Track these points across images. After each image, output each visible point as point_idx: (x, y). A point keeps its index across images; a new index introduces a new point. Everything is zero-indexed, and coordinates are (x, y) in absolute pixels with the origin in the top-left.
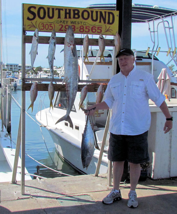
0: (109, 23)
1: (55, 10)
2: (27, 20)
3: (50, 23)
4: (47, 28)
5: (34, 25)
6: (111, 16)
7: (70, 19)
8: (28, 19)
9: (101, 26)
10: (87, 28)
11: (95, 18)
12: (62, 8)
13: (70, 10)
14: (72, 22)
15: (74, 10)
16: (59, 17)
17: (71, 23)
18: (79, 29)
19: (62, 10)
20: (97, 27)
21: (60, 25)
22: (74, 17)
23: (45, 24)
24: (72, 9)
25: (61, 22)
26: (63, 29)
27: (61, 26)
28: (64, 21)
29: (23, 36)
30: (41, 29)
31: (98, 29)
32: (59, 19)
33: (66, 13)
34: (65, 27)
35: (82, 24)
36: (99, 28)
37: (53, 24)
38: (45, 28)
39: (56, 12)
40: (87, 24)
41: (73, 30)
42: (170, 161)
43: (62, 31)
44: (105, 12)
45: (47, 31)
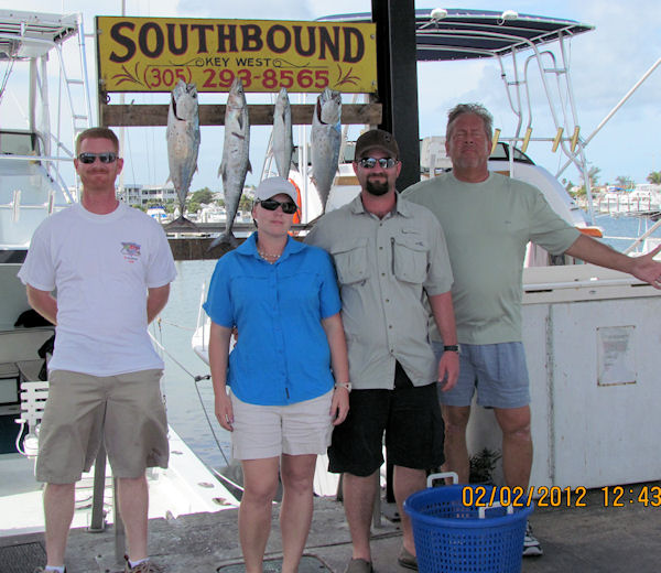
0: (348, 59)
1: (189, 28)
2: (112, 63)
3: (178, 68)
4: (168, 81)
5: (129, 76)
6: (354, 39)
7: (234, 54)
8: (114, 58)
9: (325, 70)
10: (286, 74)
11: (306, 47)
12: (209, 23)
13: (233, 28)
14: (240, 62)
15: (245, 28)
16: (203, 48)
17: (238, 64)
18: (263, 78)
19: (211, 27)
20: (314, 70)
21: (205, 71)
22: (246, 48)
23: (162, 70)
24: (238, 24)
25: (207, 62)
26: (216, 80)
27: (209, 73)
28: (217, 60)
29: (102, 106)
30: (153, 84)
31: (318, 77)
32: (203, 56)
33: (222, 37)
34: (221, 76)
35: (271, 66)
36: (321, 75)
37: (184, 68)
38: (162, 83)
39: (193, 36)
40: (284, 64)
41: (244, 82)
43: (212, 89)
44: (336, 29)
45: (167, 88)
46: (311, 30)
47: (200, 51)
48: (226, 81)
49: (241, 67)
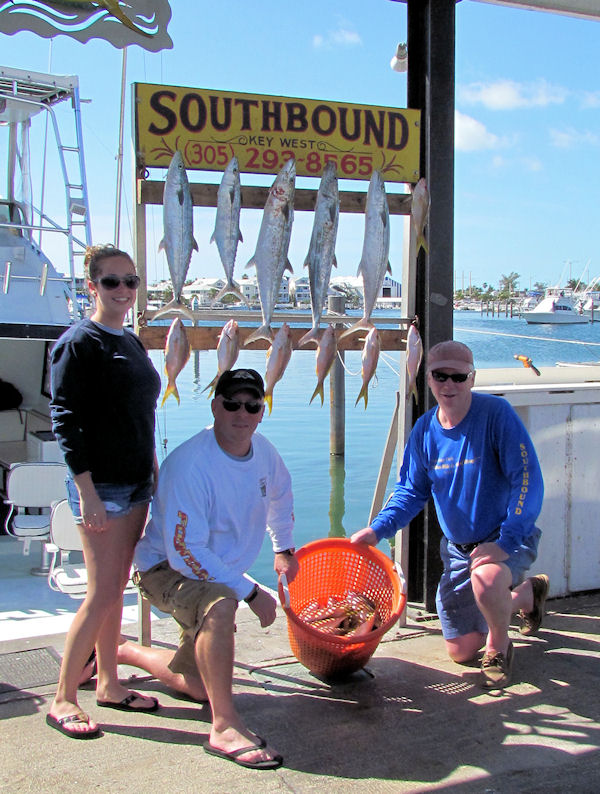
0: (392, 145)
1: (233, 103)
2: (151, 134)
3: (221, 145)
4: (210, 159)
5: (170, 150)
6: (398, 124)
7: (278, 133)
8: (153, 129)
9: (369, 156)
10: (331, 159)
11: (351, 131)
12: (254, 99)
13: (277, 106)
14: (284, 142)
15: (290, 107)
16: (246, 125)
17: (283, 144)
18: (307, 161)
19: (255, 103)
20: (358, 156)
21: (248, 150)
22: (291, 127)
23: (204, 146)
24: (284, 102)
25: (251, 140)
26: (259, 161)
27: (252, 153)
28: (261, 139)
29: (140, 181)
30: (193, 161)
31: (361, 163)
32: (246, 133)
33: (266, 114)
34: (265, 156)
35: (315, 149)
36: (365, 161)
37: (227, 145)
38: (204, 160)
39: (237, 111)
40: (328, 148)
42: (568, 546)
43: (256, 170)
44: (382, 114)
45: (210, 166)
46: (357, 113)
47: (243, 128)
48: (270, 162)
49: (285, 148)
